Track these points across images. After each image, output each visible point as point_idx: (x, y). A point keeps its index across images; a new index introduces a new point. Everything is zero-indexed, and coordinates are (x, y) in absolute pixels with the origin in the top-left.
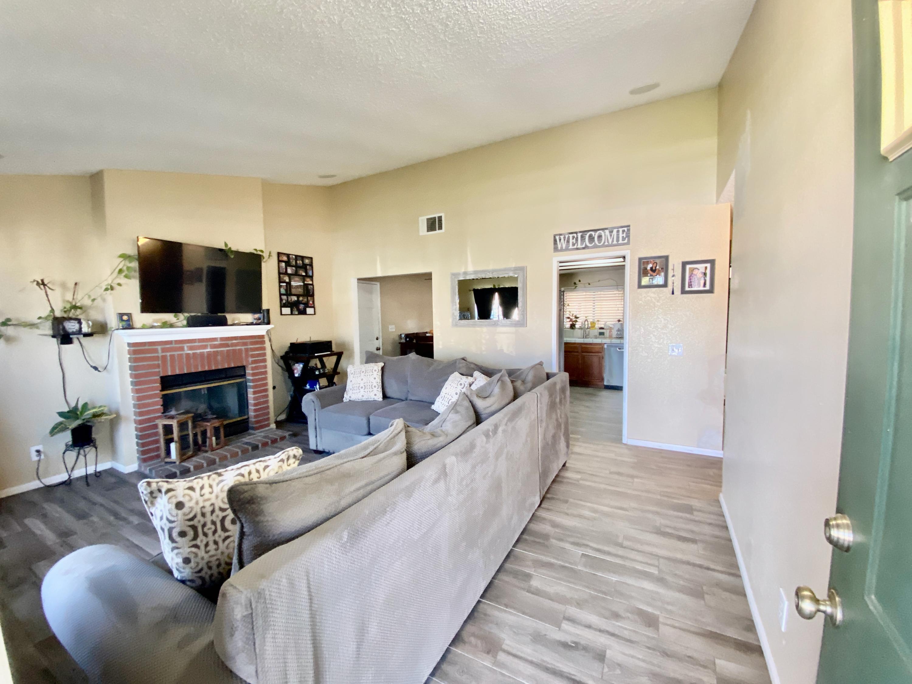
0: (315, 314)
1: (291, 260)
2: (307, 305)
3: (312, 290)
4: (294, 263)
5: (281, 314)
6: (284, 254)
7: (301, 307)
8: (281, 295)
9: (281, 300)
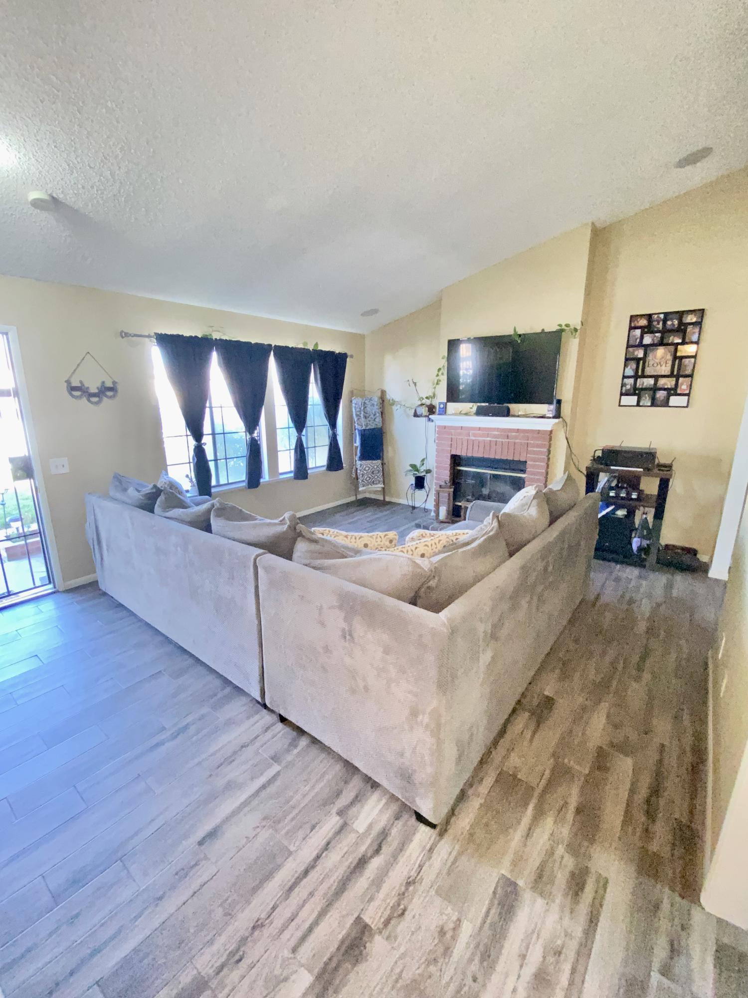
0: (687, 407)
1: (655, 323)
2: (673, 391)
3: (691, 367)
4: (660, 326)
5: (620, 406)
6: (642, 316)
7: (661, 395)
8: (624, 377)
9: (623, 385)
